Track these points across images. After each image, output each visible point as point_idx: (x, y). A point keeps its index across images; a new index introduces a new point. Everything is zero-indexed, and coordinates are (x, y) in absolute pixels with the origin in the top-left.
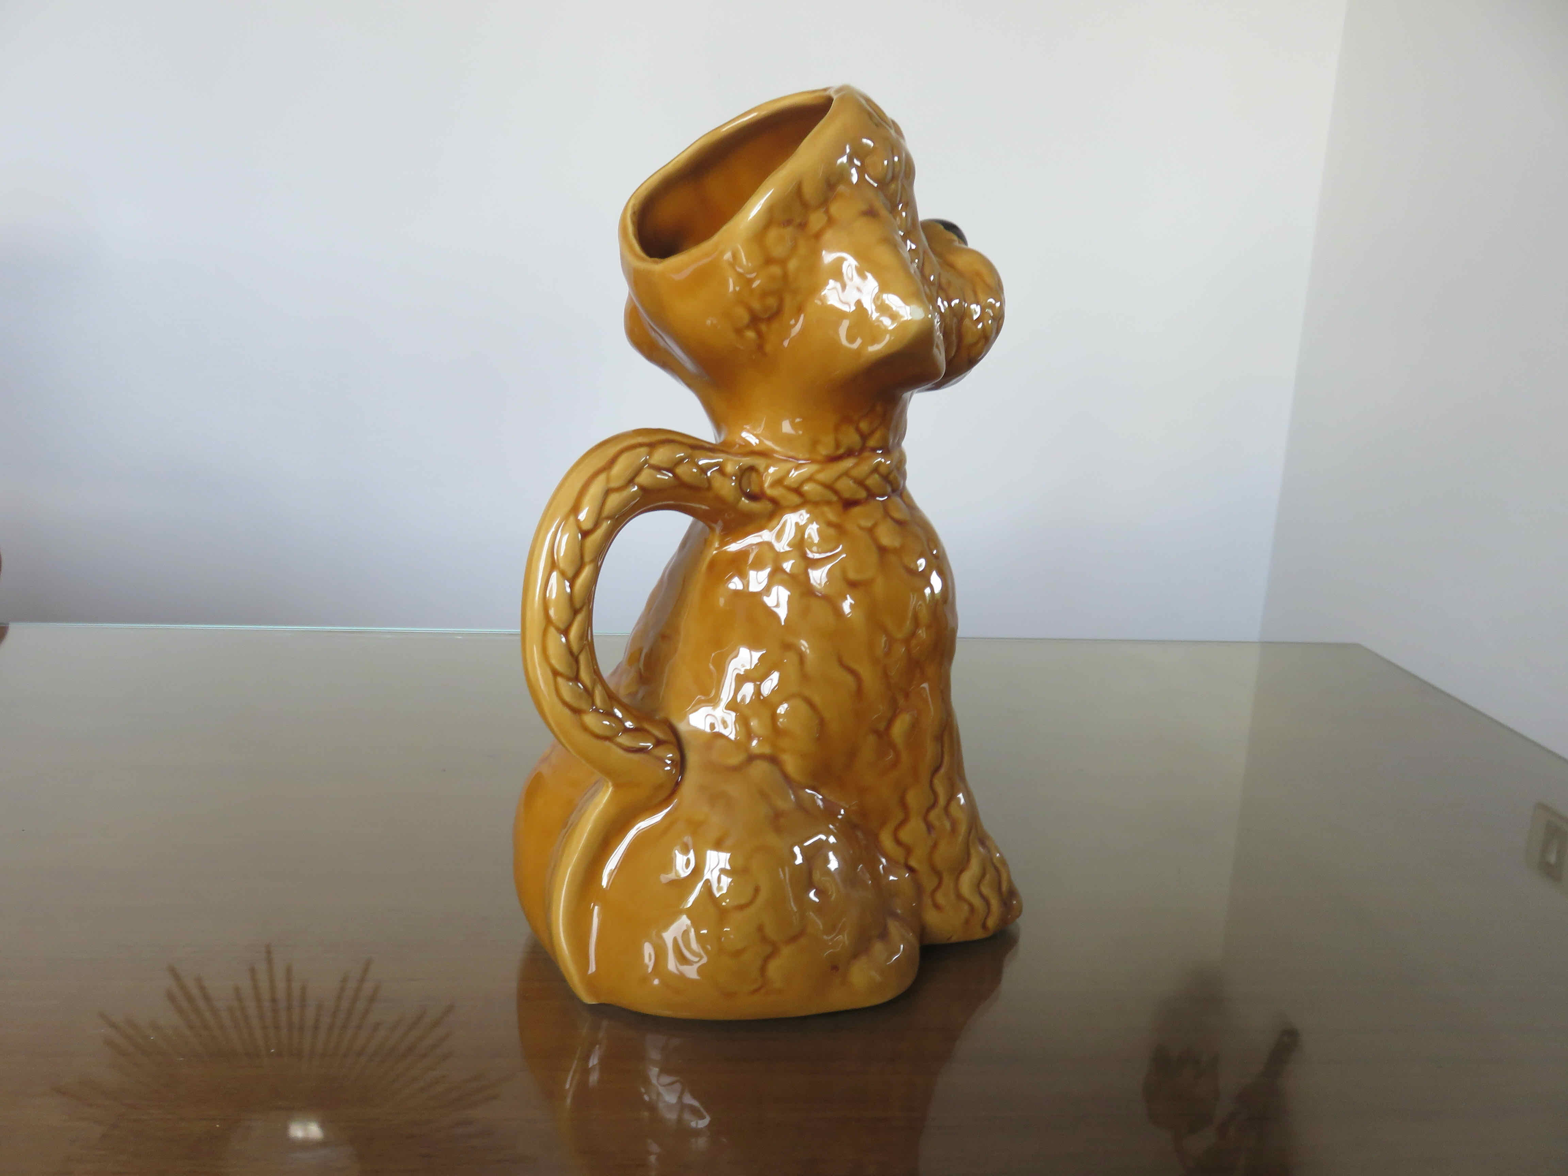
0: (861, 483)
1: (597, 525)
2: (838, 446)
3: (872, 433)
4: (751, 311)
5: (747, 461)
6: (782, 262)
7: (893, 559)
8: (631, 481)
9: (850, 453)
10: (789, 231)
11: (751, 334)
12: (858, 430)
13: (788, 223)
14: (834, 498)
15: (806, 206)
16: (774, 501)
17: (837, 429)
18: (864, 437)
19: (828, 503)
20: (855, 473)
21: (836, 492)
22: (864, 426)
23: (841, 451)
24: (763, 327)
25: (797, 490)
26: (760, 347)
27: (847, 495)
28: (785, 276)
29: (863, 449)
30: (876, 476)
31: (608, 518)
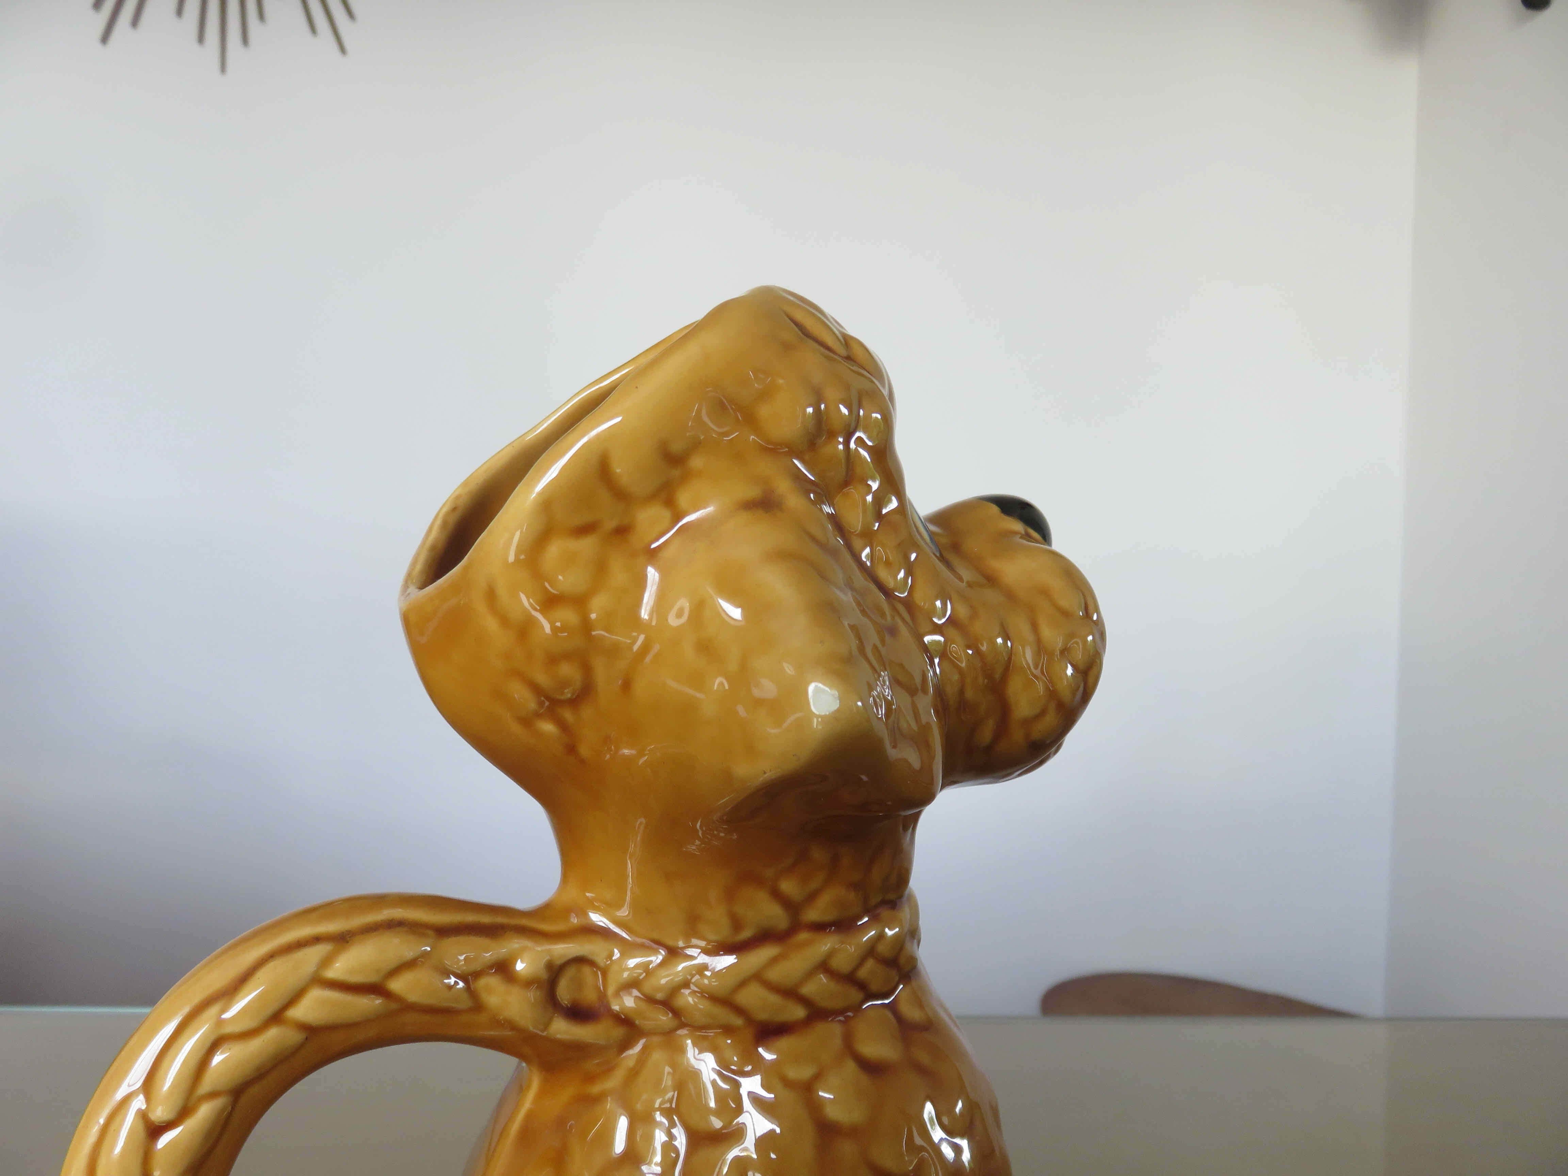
0: (790, 993)
1: (183, 1113)
2: (737, 924)
3: (812, 897)
4: (536, 689)
5: (563, 950)
6: (580, 601)
7: (847, 1149)
8: (276, 1018)
9: (764, 937)
10: (587, 545)
11: (548, 727)
12: (777, 895)
13: (584, 530)
14: (738, 1022)
15: (621, 495)
16: (625, 1021)
17: (730, 895)
18: (792, 907)
19: (728, 1030)
20: (775, 974)
21: (739, 1010)
22: (789, 887)
23: (746, 934)
24: (568, 715)
25: (667, 1003)
26: (571, 749)
27: (762, 1016)
28: (586, 626)
29: (795, 927)
30: (823, 978)
31: (212, 1095)
